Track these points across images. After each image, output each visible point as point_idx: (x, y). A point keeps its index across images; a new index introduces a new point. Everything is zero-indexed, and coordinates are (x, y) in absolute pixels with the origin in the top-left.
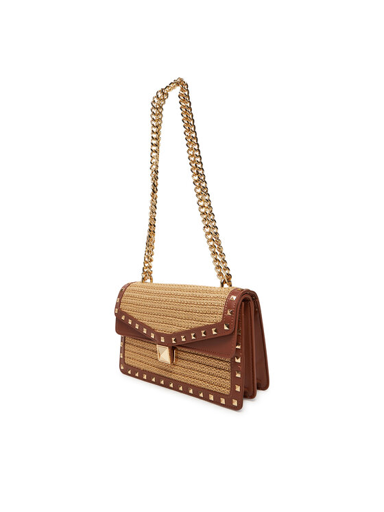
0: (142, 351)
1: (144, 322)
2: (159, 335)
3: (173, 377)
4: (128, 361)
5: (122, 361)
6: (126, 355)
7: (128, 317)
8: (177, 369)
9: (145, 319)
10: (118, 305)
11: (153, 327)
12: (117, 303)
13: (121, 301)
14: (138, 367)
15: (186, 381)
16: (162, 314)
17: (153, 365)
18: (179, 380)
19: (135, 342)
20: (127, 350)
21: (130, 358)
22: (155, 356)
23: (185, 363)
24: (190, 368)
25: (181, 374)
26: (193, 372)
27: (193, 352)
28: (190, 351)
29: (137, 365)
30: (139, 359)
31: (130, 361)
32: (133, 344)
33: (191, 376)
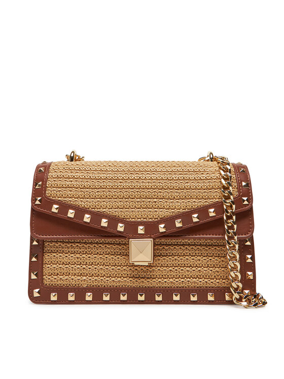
0: (84, 259)
1: (101, 210)
3: (146, 283)
4: (48, 280)
6: (46, 271)
7: (67, 206)
8: (154, 271)
9: (105, 207)
10: (40, 192)
11: (122, 215)
13: (47, 185)
14: (76, 285)
15: (170, 284)
16: (136, 196)
17: (106, 275)
18: (159, 285)
19: (68, 248)
20: (50, 262)
21: (58, 274)
22: (111, 261)
23: (169, 260)
24: (177, 265)
25: (161, 276)
26: (182, 270)
27: (182, 243)
28: (177, 242)
29: (73, 283)
30: (78, 272)
31: (58, 279)
32: (63, 251)
33: (178, 276)
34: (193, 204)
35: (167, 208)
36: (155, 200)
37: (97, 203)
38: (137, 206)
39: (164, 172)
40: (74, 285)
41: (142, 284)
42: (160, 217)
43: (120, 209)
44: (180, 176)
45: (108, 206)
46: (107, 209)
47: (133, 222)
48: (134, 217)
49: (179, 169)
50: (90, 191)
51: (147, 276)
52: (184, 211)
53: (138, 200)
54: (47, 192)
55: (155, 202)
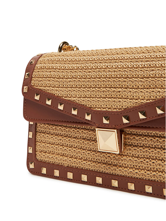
0: (65, 141)
1: (72, 99)
2: (98, 115)
3: (118, 171)
4: (40, 156)
5: (31, 158)
6: (38, 148)
7: (46, 95)
8: (126, 161)
9: (75, 96)
10: (27, 82)
11: (89, 104)
12: (25, 79)
13: (33, 76)
14: (59, 163)
15: (141, 176)
16: (102, 85)
17: (83, 158)
18: (130, 174)
19: (53, 130)
20: (40, 141)
21: (46, 152)
22: (87, 146)
23: (140, 151)
24: (148, 157)
25: (132, 166)
26: (153, 163)
27: (152, 134)
28: (148, 133)
29: (57, 161)
30: (61, 152)
31: (46, 156)
32: (50, 132)
33: (149, 169)
34: (158, 94)
35: (131, 98)
36: (120, 90)
37: (68, 92)
38: (102, 96)
39: (131, 60)
40: (58, 163)
41: (114, 171)
42: (124, 107)
43: (88, 98)
44: (146, 63)
45: (77, 95)
46: (77, 98)
47: (98, 111)
48: (100, 106)
49: (146, 55)
50: (64, 81)
51: (119, 165)
52: (148, 101)
53: (104, 89)
54: (32, 82)
55: (120, 91)
